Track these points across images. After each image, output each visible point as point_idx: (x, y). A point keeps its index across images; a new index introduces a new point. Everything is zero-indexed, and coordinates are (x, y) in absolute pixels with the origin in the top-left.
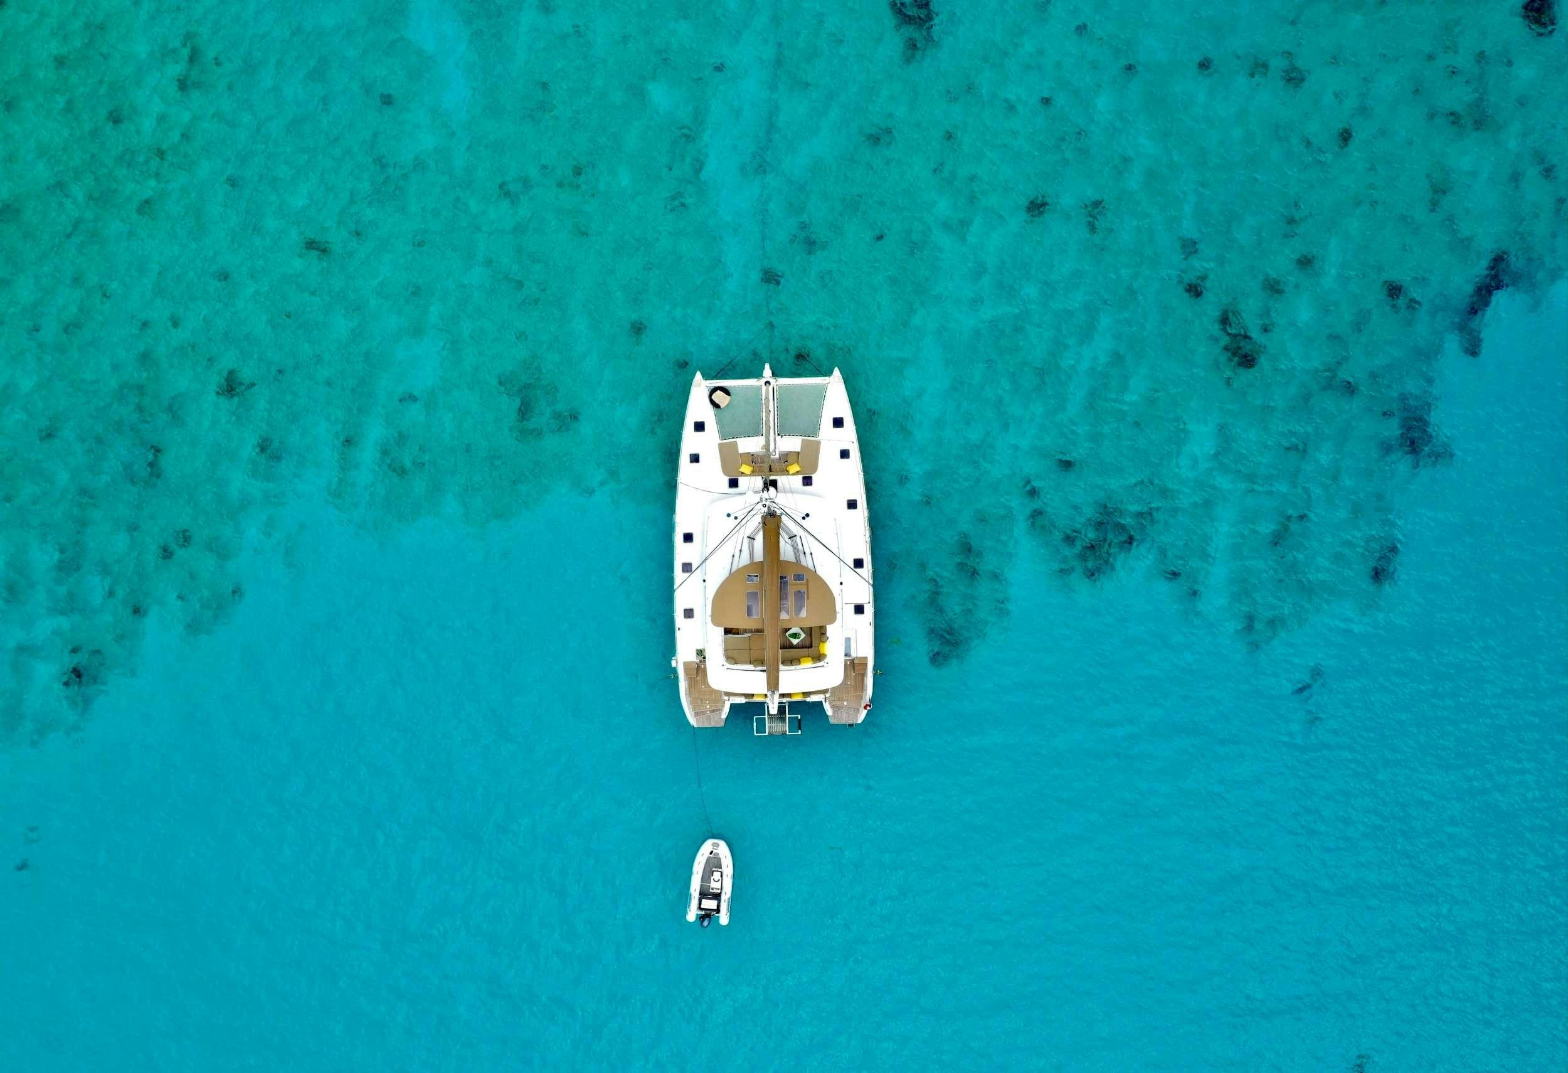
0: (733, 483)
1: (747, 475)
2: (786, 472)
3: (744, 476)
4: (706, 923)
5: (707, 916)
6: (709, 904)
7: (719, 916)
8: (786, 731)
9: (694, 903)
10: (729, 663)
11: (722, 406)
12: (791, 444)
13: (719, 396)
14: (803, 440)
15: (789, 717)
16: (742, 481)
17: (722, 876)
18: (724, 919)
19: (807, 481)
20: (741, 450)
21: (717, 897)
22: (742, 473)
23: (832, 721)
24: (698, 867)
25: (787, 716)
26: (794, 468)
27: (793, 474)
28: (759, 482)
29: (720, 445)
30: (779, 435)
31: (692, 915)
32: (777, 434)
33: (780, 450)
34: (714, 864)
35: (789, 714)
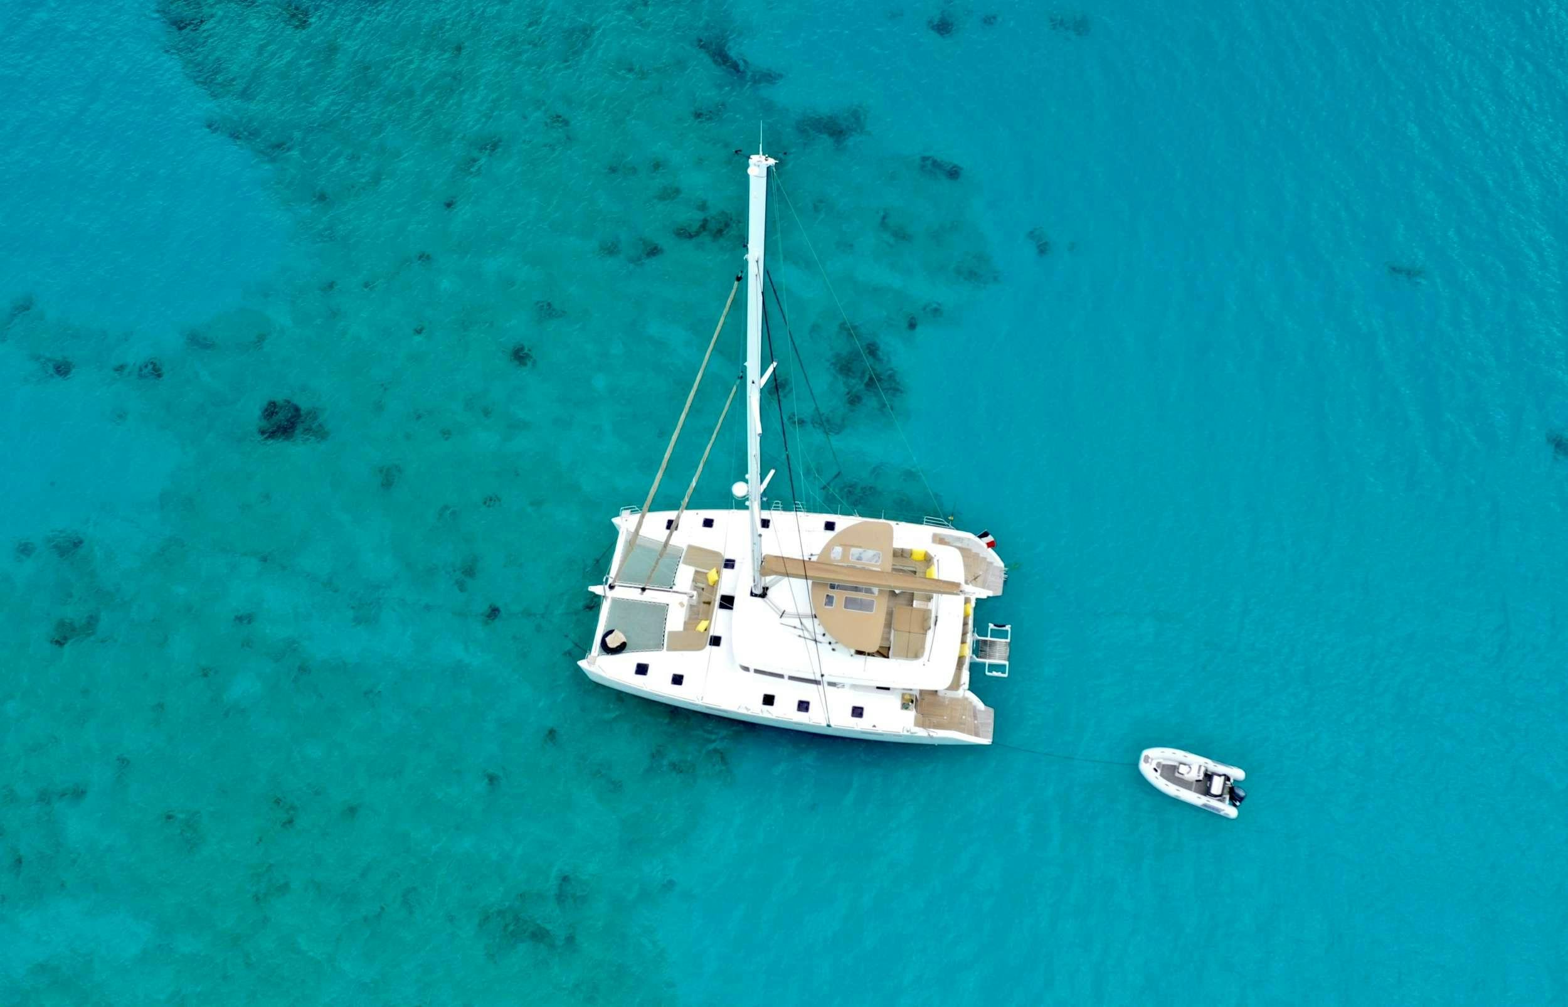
0: (716, 641)
1: (710, 624)
2: (714, 586)
3: (709, 628)
4: (1242, 793)
5: (1233, 794)
6: (1217, 786)
7: (1234, 780)
8: (1006, 642)
9: (1214, 803)
10: (922, 655)
11: (624, 640)
12: (685, 576)
13: (612, 642)
14: (684, 563)
15: (991, 637)
16: (714, 632)
17: (1185, 764)
18: (1238, 774)
19: (730, 564)
20: (680, 627)
21: (1209, 777)
22: (706, 630)
23: (999, 593)
24: (1171, 789)
25: (989, 638)
26: (712, 576)
27: (719, 576)
28: (720, 614)
29: (668, 649)
30: (671, 588)
31: (1230, 811)
32: (670, 590)
33: (689, 588)
34: (1170, 772)
35: (987, 636)
